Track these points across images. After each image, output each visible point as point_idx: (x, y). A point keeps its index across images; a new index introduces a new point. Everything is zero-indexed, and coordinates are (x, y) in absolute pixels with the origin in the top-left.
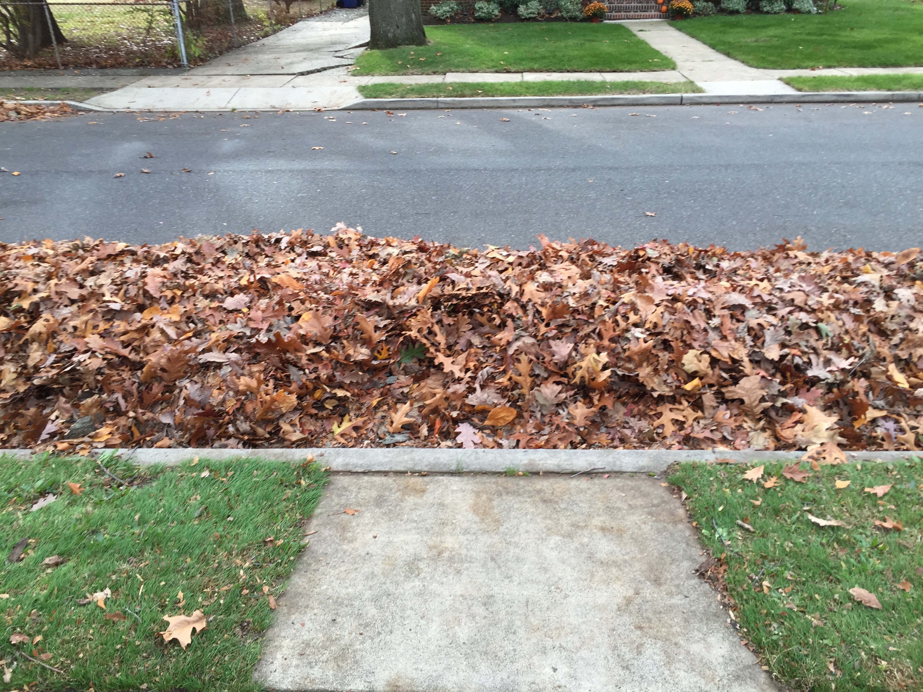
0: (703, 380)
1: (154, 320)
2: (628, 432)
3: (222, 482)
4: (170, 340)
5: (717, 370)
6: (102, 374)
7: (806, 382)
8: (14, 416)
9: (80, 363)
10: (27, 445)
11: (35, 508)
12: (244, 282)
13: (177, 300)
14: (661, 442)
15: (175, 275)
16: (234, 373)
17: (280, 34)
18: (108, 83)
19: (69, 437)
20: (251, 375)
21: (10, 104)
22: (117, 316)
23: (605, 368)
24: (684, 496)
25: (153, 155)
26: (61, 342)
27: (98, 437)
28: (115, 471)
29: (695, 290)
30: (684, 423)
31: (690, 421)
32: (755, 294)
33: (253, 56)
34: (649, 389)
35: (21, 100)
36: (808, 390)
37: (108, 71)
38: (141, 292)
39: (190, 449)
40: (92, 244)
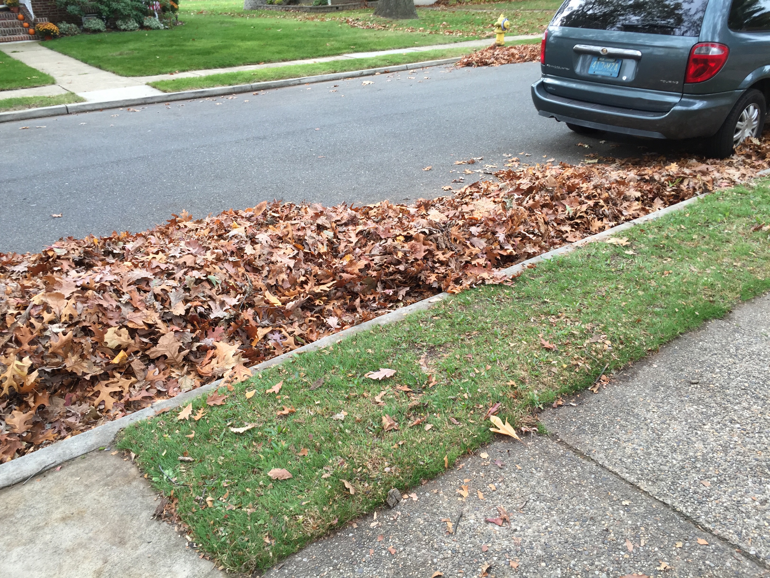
0: (128, 351)
2: (71, 420)
5: (137, 338)
7: (211, 324)
14: (105, 417)
23: (31, 369)
24: (133, 455)
29: (101, 276)
30: (122, 392)
31: (127, 389)
32: (154, 266)
34: (80, 374)
36: (214, 330)
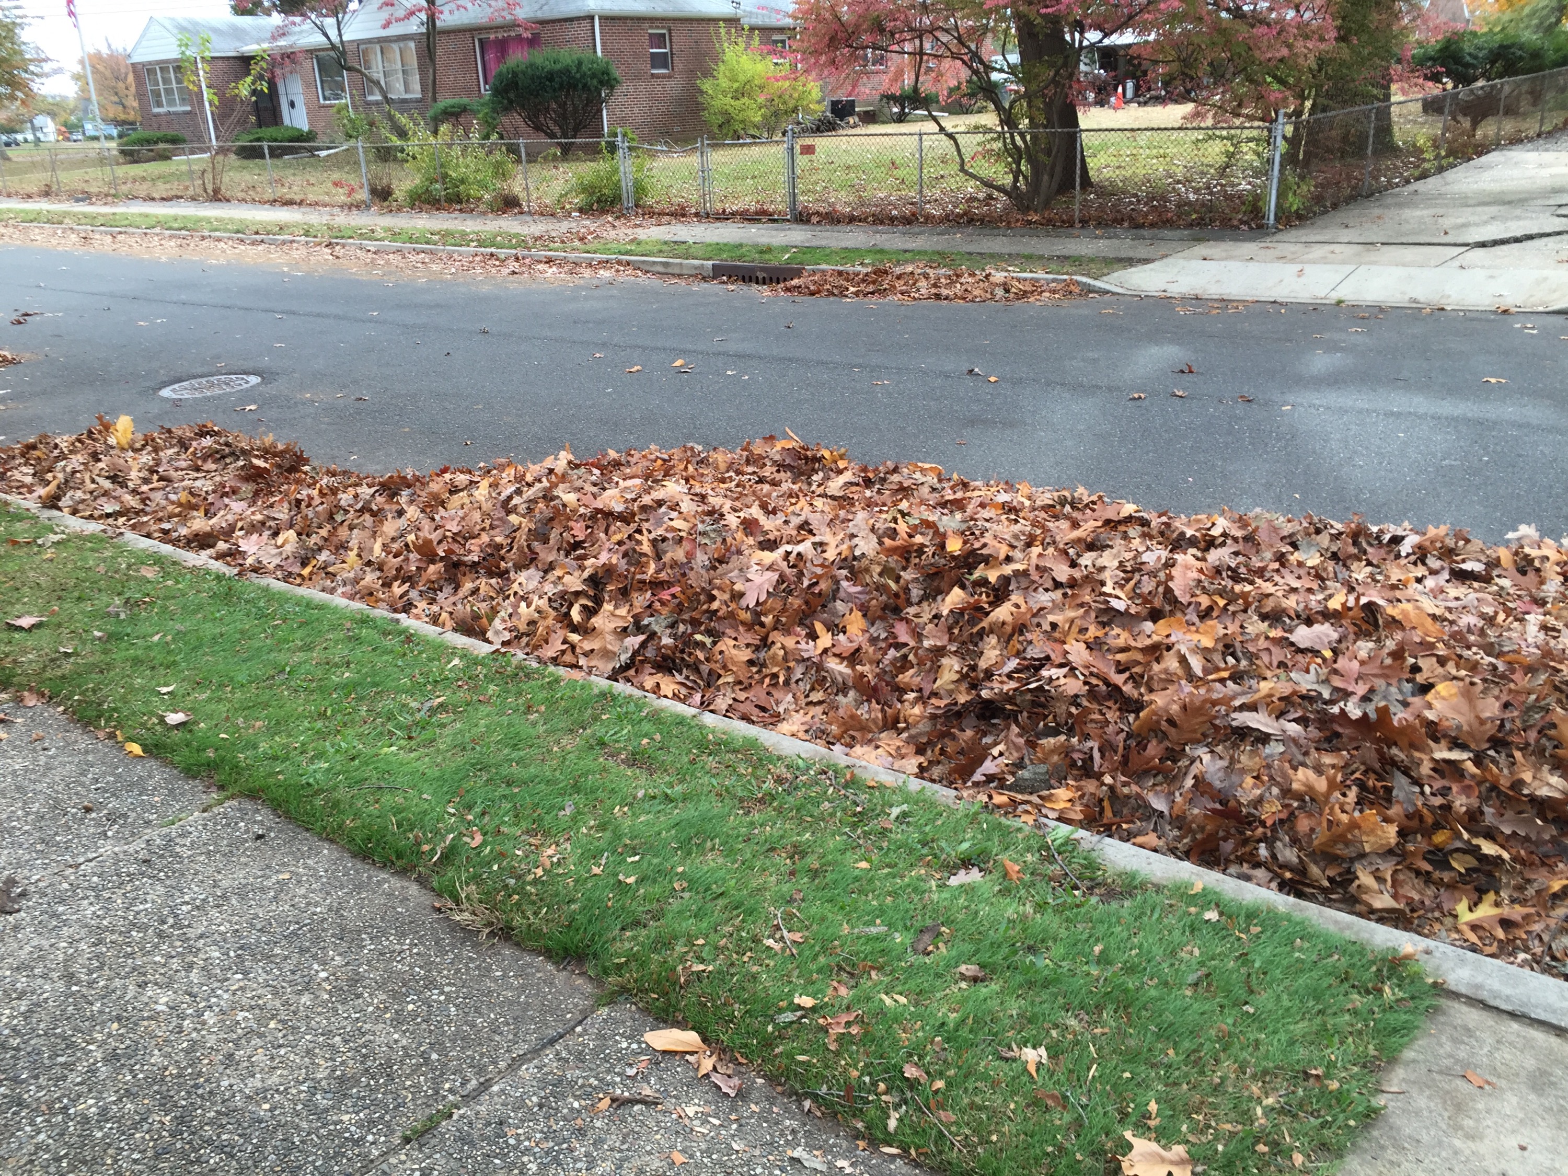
1: (1173, 639)
3: (1239, 939)
4: (1191, 677)
6: (1078, 705)
8: (943, 735)
9: (1051, 680)
10: (951, 783)
11: (954, 881)
12: (1335, 604)
13: (1215, 614)
15: (1218, 571)
16: (1288, 757)
17: (1450, 175)
18: (1142, 251)
19: (1010, 788)
20: (1319, 769)
21: (999, 277)
22: (1118, 620)
25: (1194, 369)
26: (1030, 642)
27: (1051, 801)
28: (1070, 863)
33: (1392, 212)
35: (1014, 272)
37: (1145, 232)
38: (1161, 589)
39: (1186, 865)
40: (1086, 500)
